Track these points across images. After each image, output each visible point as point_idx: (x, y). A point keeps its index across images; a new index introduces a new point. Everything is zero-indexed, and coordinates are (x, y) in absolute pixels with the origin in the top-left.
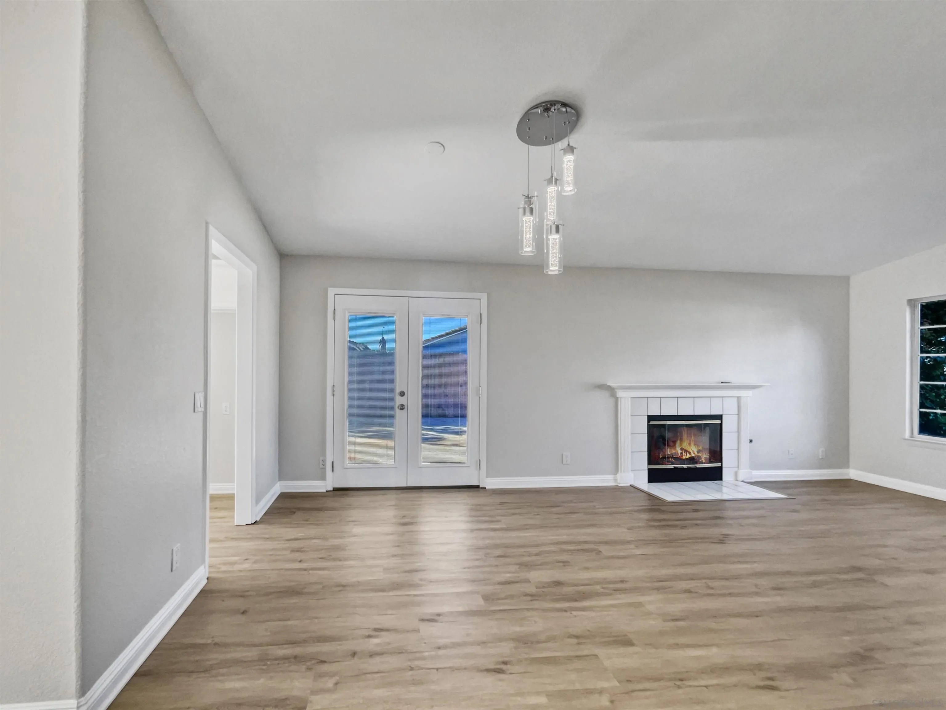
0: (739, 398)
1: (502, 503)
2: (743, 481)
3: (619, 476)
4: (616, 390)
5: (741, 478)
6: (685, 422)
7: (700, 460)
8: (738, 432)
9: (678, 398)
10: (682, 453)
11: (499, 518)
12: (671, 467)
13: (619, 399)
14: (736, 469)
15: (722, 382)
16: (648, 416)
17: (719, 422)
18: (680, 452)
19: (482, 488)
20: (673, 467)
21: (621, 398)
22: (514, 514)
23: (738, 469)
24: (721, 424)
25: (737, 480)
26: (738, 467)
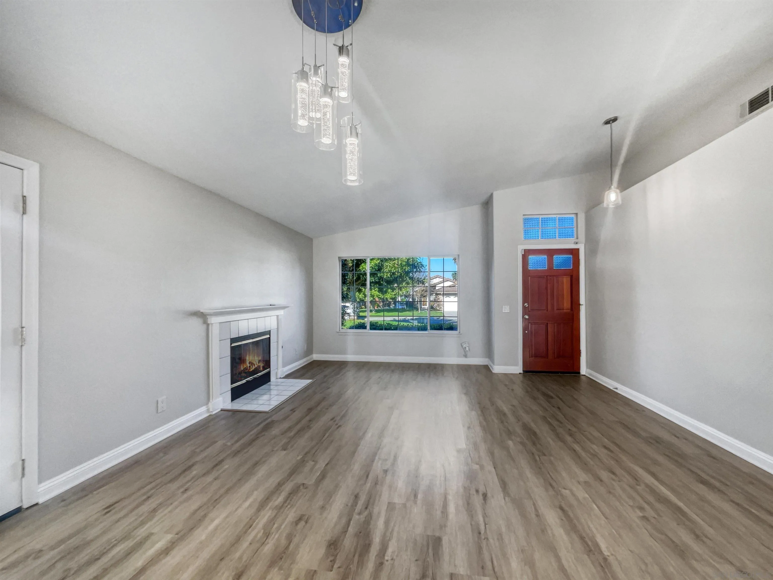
0: (277, 316)
1: (109, 509)
2: (280, 378)
3: (210, 404)
4: (208, 317)
5: (279, 377)
6: (252, 340)
7: (260, 369)
8: (277, 342)
9: (249, 320)
10: (250, 366)
11: (142, 532)
12: (244, 381)
13: (210, 326)
14: (276, 370)
15: (271, 305)
16: (231, 339)
17: (268, 336)
18: (248, 365)
19: (27, 508)
20: (245, 382)
21: (212, 324)
22: (155, 511)
23: (278, 370)
24: (269, 338)
25: (277, 378)
26: (277, 368)
